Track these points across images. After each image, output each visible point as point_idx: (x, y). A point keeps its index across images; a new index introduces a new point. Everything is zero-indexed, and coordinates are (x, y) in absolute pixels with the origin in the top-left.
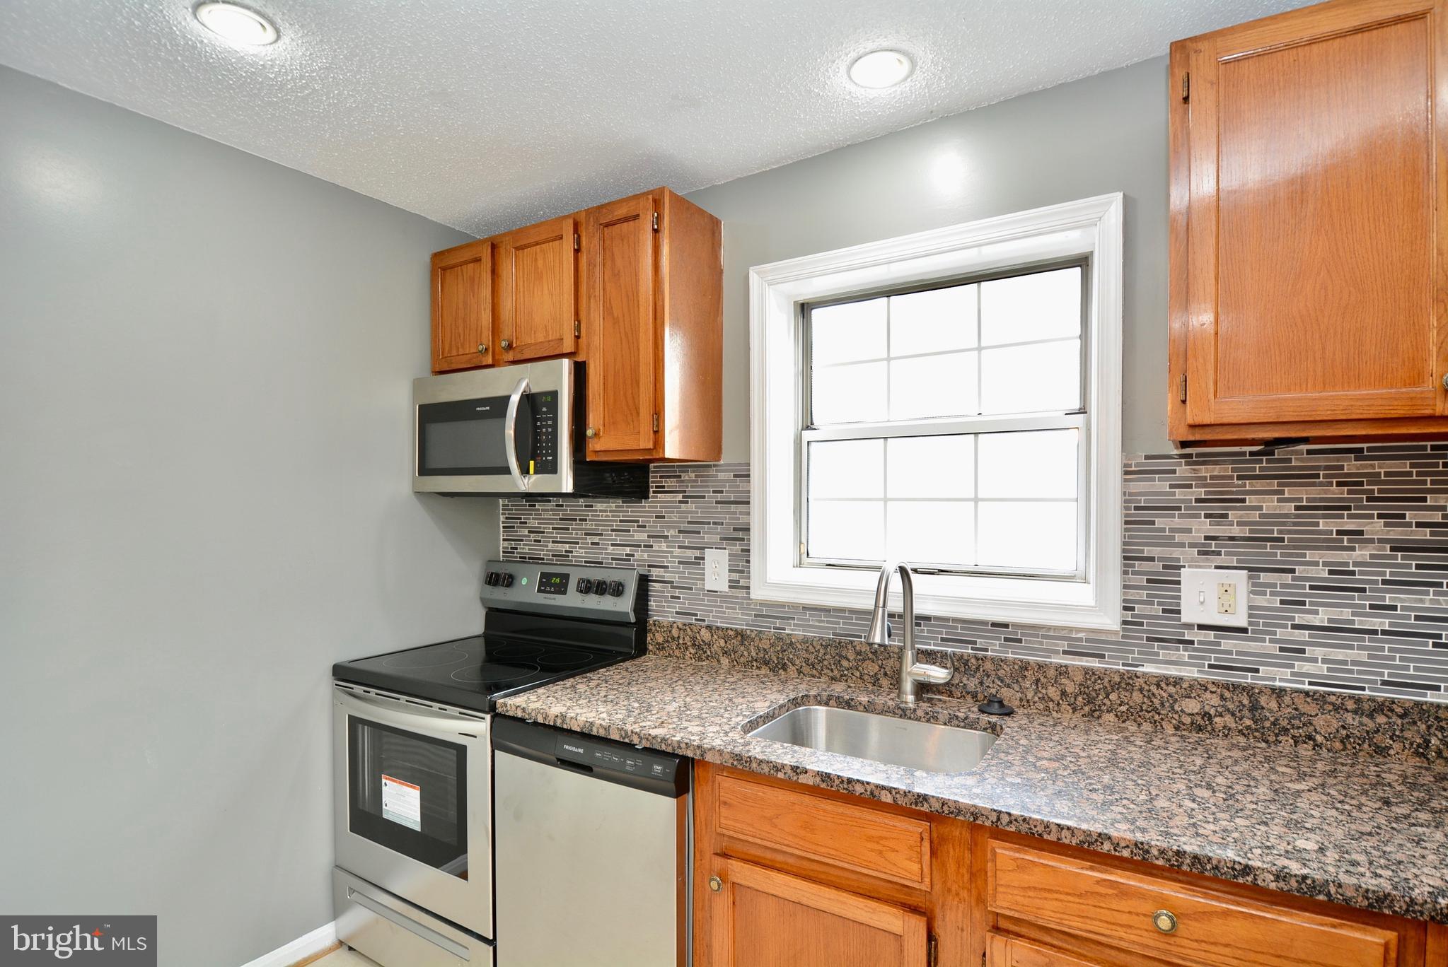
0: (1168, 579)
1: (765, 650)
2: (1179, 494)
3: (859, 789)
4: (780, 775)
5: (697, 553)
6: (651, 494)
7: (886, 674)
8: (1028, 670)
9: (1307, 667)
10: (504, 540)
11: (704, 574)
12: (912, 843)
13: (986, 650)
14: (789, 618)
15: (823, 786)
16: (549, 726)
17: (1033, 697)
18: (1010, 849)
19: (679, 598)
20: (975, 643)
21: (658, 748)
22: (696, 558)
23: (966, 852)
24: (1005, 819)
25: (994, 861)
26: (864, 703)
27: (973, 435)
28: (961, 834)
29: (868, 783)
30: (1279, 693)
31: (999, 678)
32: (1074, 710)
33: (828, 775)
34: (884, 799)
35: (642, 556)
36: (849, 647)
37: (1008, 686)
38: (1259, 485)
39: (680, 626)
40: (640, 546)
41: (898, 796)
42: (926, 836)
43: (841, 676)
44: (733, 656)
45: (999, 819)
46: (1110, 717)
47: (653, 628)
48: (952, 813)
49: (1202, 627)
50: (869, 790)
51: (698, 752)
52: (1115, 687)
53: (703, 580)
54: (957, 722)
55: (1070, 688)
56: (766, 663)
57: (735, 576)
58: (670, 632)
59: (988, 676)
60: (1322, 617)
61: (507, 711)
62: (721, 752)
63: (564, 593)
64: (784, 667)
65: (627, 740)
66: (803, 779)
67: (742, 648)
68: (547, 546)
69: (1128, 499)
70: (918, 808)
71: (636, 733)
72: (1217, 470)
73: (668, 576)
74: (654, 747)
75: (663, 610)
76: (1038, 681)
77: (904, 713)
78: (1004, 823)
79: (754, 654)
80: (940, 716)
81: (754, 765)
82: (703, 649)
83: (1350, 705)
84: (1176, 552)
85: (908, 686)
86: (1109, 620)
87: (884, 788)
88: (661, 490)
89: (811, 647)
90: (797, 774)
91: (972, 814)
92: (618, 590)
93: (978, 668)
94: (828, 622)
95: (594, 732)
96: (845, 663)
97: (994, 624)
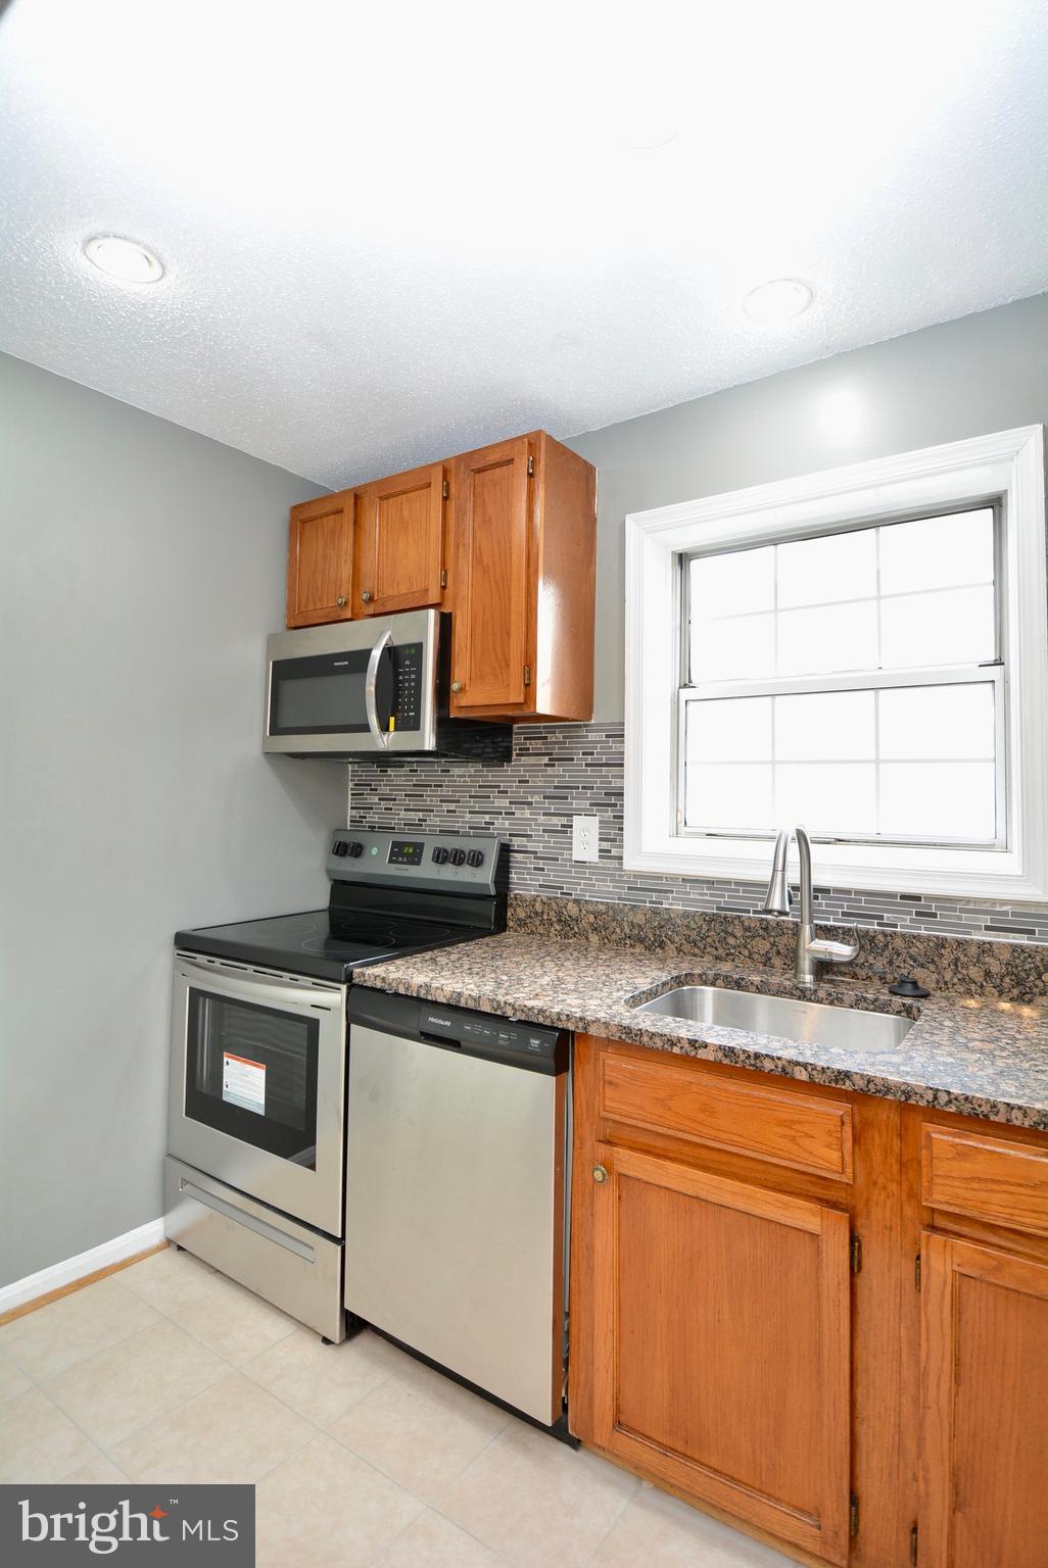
1: (640, 926)
3: (768, 1065)
4: (676, 1050)
5: (564, 821)
6: (514, 757)
7: (778, 953)
8: (944, 948)
10: (352, 808)
11: (571, 843)
12: (832, 1128)
13: (895, 926)
14: (666, 892)
15: (726, 1061)
16: (412, 997)
17: (952, 978)
18: (949, 1134)
19: (543, 869)
20: (882, 918)
21: (535, 1020)
22: (563, 826)
23: (895, 1138)
24: (943, 1098)
25: (929, 1147)
26: (756, 983)
27: (872, 692)
28: (888, 1117)
29: (779, 1058)
31: (911, 957)
32: (1001, 993)
33: (732, 1050)
34: (798, 1076)
35: (503, 824)
36: (736, 922)
37: (922, 966)
39: (545, 900)
40: (501, 813)
41: (814, 1072)
42: (847, 1120)
43: (727, 954)
44: (603, 933)
45: (935, 1098)
47: (514, 903)
48: (879, 1092)
50: (780, 1066)
51: (581, 1025)
53: (571, 849)
54: (865, 1005)
55: (996, 968)
56: (641, 941)
57: (606, 845)
58: (533, 906)
59: (899, 955)
61: (365, 981)
62: (606, 1025)
63: (418, 863)
64: (662, 945)
65: (499, 1012)
66: (702, 1054)
67: (614, 924)
68: (399, 814)
70: (838, 1086)
71: (510, 1004)
73: (531, 846)
74: (530, 1019)
75: (525, 883)
76: (957, 960)
77: (803, 995)
78: (942, 1103)
79: (627, 931)
80: (845, 998)
81: (645, 1039)
82: (569, 925)
85: (806, 964)
86: (1039, 891)
87: (798, 1064)
88: (524, 752)
89: (692, 922)
90: (696, 1048)
91: (904, 1092)
92: (477, 860)
93: (886, 946)
94: (711, 895)
95: (462, 1004)
96: (731, 941)
97: (904, 897)
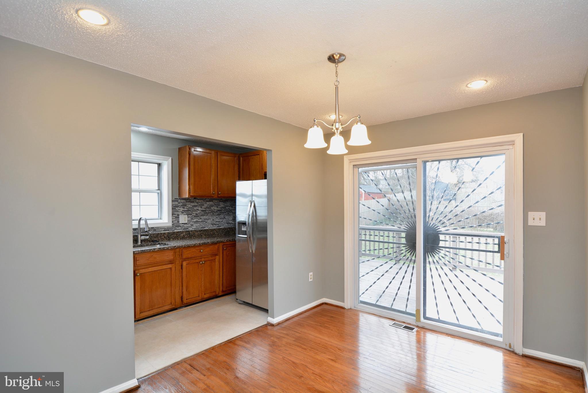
0: (177, 217)
2: (179, 204)
4: (151, 251)
8: (159, 235)
9: (194, 227)
12: (173, 253)
17: (160, 239)
23: (179, 253)
24: (186, 245)
28: (178, 250)
30: (192, 231)
31: (154, 237)
32: (166, 239)
34: (169, 249)
37: (156, 238)
38: (188, 203)
46: (172, 239)
49: (182, 224)
52: (172, 234)
55: (166, 236)
60: (195, 221)
66: (156, 250)
69: (173, 205)
72: (183, 201)
76: (161, 236)
81: (146, 251)
83: (199, 231)
84: (179, 213)
85: (139, 241)
86: (170, 225)
